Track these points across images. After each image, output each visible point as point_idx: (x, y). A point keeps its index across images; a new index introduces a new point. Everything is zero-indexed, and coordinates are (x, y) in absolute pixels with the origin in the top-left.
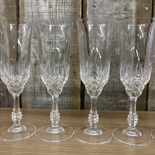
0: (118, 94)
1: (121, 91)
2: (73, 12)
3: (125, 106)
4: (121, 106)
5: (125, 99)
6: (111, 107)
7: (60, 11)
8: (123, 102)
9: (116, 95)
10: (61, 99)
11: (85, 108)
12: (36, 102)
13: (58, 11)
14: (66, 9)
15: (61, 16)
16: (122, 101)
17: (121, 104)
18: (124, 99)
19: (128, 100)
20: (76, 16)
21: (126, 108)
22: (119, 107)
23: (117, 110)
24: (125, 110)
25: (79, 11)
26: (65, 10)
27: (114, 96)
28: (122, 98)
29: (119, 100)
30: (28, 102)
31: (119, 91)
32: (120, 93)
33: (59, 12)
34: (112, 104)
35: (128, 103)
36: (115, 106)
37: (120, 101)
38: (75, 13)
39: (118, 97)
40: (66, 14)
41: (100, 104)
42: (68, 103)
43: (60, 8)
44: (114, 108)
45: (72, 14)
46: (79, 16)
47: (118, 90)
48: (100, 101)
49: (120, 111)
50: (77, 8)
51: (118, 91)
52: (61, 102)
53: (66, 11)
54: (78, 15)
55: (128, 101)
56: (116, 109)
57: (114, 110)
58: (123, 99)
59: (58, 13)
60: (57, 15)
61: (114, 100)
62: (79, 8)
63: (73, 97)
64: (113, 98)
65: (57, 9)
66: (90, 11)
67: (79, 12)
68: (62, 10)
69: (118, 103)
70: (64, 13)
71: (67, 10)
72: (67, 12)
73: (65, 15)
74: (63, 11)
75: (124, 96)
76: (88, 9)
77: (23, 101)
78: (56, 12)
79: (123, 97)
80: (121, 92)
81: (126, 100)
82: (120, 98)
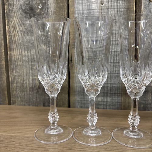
2: (126, 8)
7: (112, 7)
10: (111, 99)
12: (85, 102)
13: (110, 7)
14: (119, 5)
15: (113, 12)
20: (129, 12)
25: (133, 6)
26: (117, 6)
30: (76, 101)
33: (111, 9)
38: (128, 8)
40: (119, 10)
42: (119, 104)
43: (112, 4)
45: (125, 10)
46: (133, 12)
50: (130, 3)
52: (111, 102)
53: (118, 7)
54: (131, 11)
59: (109, 10)
60: (109, 11)
62: (133, 3)
63: (124, 97)
65: (109, 6)
66: (145, 6)
67: (133, 8)
68: (114, 6)
70: (116, 10)
71: (120, 6)
72: (120, 8)
73: (117, 11)
74: (116, 7)
76: (143, 3)
77: (71, 100)
78: (108, 9)
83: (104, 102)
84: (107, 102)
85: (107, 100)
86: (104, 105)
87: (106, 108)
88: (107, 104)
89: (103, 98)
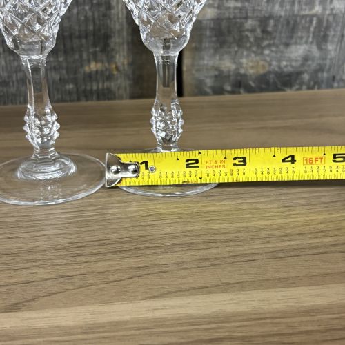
0: (76, 42)
1: (86, 30)
3: (106, 84)
4: (92, 86)
5: (105, 58)
6: (58, 90)
8: (97, 71)
9: (72, 49)
16: (93, 66)
17: (91, 77)
18: (102, 62)
19: (116, 63)
21: (109, 89)
22: (85, 91)
23: (79, 100)
24: (109, 99)
27: (66, 52)
28: (91, 56)
29: (82, 66)
31: (80, 31)
32: (84, 41)
34: (60, 79)
35: (115, 72)
36: (71, 86)
37: (87, 69)
39: (77, 56)
41: (16, 83)
44: (70, 93)
47: (77, 28)
48: (16, 72)
49: (89, 103)
51: (77, 33)
55: (114, 66)
56: (75, 96)
57: (71, 101)
58: (96, 61)
61: (64, 65)
64: (61, 59)
69: (80, 76)
75: (98, 49)
79: (95, 54)
80: (86, 37)
81: (107, 65)
82: (85, 56)
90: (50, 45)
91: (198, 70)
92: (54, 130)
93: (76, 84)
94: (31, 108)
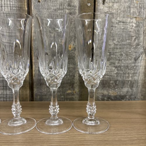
0: (65, 85)
1: (68, 82)
2: (18, 7)
3: (72, 96)
4: (68, 97)
5: (72, 90)
6: (59, 97)
7: (6, 5)
8: (70, 93)
9: (64, 87)
10: (10, 92)
11: (34, 99)
13: (3, 5)
14: (11, 3)
15: (6, 10)
16: (69, 91)
17: (68, 94)
18: (71, 90)
20: (21, 10)
21: (73, 98)
22: (66, 98)
23: (64, 100)
24: (73, 101)
25: (25, 5)
26: (10, 4)
27: (62, 88)
28: (69, 89)
29: (66, 91)
31: (66, 82)
32: (67, 85)
33: (5, 7)
34: (60, 95)
35: (75, 93)
36: (63, 96)
37: (67, 92)
38: (21, 7)
39: (65, 89)
40: (12, 8)
41: (48, 95)
43: (5, 3)
44: (62, 98)
45: (18, 8)
46: (25, 11)
47: (66, 81)
48: (49, 92)
49: (67, 101)
50: (22, 2)
51: (65, 83)
52: (11, 94)
53: (11, 6)
54: (23, 9)
55: (74, 91)
56: (64, 99)
57: (62, 101)
58: (70, 90)
59: (3, 8)
60: (3, 9)
61: (62, 91)
62: (25, 3)
63: (22, 89)
64: (61, 89)
65: (3, 4)
66: (35, 6)
67: (25, 7)
68: (7, 4)
69: (65, 94)
70: (9, 8)
71: (12, 5)
72: (13, 7)
73: (11, 9)
74: (9, 6)
75: (71, 87)
76: (33, 3)
78: (2, 7)
79: (70, 88)
80: (68, 84)
81: (73, 91)
82: (67, 89)
83: (4, 95)
84: (7, 95)
85: (6, 93)
86: (4, 98)
87: (6, 101)
88: (7, 96)
89: (2, 91)
90: (59, 86)
91: (97, 94)
92: (58, 110)
93: (64, 96)
94: (52, 103)
